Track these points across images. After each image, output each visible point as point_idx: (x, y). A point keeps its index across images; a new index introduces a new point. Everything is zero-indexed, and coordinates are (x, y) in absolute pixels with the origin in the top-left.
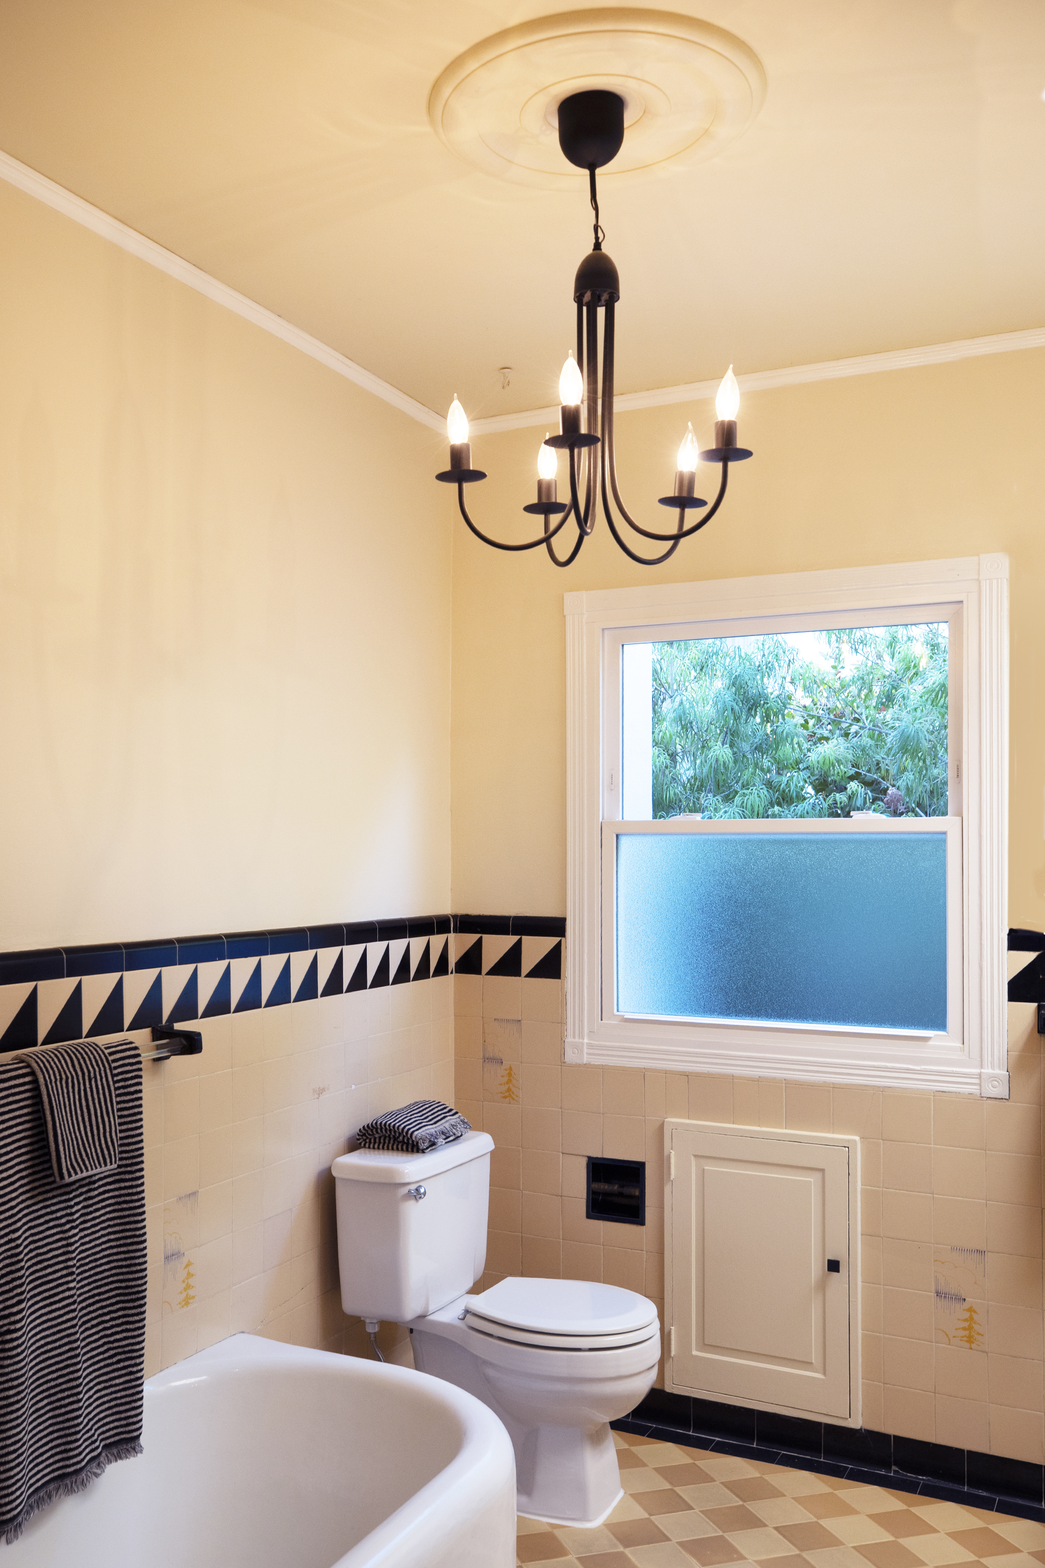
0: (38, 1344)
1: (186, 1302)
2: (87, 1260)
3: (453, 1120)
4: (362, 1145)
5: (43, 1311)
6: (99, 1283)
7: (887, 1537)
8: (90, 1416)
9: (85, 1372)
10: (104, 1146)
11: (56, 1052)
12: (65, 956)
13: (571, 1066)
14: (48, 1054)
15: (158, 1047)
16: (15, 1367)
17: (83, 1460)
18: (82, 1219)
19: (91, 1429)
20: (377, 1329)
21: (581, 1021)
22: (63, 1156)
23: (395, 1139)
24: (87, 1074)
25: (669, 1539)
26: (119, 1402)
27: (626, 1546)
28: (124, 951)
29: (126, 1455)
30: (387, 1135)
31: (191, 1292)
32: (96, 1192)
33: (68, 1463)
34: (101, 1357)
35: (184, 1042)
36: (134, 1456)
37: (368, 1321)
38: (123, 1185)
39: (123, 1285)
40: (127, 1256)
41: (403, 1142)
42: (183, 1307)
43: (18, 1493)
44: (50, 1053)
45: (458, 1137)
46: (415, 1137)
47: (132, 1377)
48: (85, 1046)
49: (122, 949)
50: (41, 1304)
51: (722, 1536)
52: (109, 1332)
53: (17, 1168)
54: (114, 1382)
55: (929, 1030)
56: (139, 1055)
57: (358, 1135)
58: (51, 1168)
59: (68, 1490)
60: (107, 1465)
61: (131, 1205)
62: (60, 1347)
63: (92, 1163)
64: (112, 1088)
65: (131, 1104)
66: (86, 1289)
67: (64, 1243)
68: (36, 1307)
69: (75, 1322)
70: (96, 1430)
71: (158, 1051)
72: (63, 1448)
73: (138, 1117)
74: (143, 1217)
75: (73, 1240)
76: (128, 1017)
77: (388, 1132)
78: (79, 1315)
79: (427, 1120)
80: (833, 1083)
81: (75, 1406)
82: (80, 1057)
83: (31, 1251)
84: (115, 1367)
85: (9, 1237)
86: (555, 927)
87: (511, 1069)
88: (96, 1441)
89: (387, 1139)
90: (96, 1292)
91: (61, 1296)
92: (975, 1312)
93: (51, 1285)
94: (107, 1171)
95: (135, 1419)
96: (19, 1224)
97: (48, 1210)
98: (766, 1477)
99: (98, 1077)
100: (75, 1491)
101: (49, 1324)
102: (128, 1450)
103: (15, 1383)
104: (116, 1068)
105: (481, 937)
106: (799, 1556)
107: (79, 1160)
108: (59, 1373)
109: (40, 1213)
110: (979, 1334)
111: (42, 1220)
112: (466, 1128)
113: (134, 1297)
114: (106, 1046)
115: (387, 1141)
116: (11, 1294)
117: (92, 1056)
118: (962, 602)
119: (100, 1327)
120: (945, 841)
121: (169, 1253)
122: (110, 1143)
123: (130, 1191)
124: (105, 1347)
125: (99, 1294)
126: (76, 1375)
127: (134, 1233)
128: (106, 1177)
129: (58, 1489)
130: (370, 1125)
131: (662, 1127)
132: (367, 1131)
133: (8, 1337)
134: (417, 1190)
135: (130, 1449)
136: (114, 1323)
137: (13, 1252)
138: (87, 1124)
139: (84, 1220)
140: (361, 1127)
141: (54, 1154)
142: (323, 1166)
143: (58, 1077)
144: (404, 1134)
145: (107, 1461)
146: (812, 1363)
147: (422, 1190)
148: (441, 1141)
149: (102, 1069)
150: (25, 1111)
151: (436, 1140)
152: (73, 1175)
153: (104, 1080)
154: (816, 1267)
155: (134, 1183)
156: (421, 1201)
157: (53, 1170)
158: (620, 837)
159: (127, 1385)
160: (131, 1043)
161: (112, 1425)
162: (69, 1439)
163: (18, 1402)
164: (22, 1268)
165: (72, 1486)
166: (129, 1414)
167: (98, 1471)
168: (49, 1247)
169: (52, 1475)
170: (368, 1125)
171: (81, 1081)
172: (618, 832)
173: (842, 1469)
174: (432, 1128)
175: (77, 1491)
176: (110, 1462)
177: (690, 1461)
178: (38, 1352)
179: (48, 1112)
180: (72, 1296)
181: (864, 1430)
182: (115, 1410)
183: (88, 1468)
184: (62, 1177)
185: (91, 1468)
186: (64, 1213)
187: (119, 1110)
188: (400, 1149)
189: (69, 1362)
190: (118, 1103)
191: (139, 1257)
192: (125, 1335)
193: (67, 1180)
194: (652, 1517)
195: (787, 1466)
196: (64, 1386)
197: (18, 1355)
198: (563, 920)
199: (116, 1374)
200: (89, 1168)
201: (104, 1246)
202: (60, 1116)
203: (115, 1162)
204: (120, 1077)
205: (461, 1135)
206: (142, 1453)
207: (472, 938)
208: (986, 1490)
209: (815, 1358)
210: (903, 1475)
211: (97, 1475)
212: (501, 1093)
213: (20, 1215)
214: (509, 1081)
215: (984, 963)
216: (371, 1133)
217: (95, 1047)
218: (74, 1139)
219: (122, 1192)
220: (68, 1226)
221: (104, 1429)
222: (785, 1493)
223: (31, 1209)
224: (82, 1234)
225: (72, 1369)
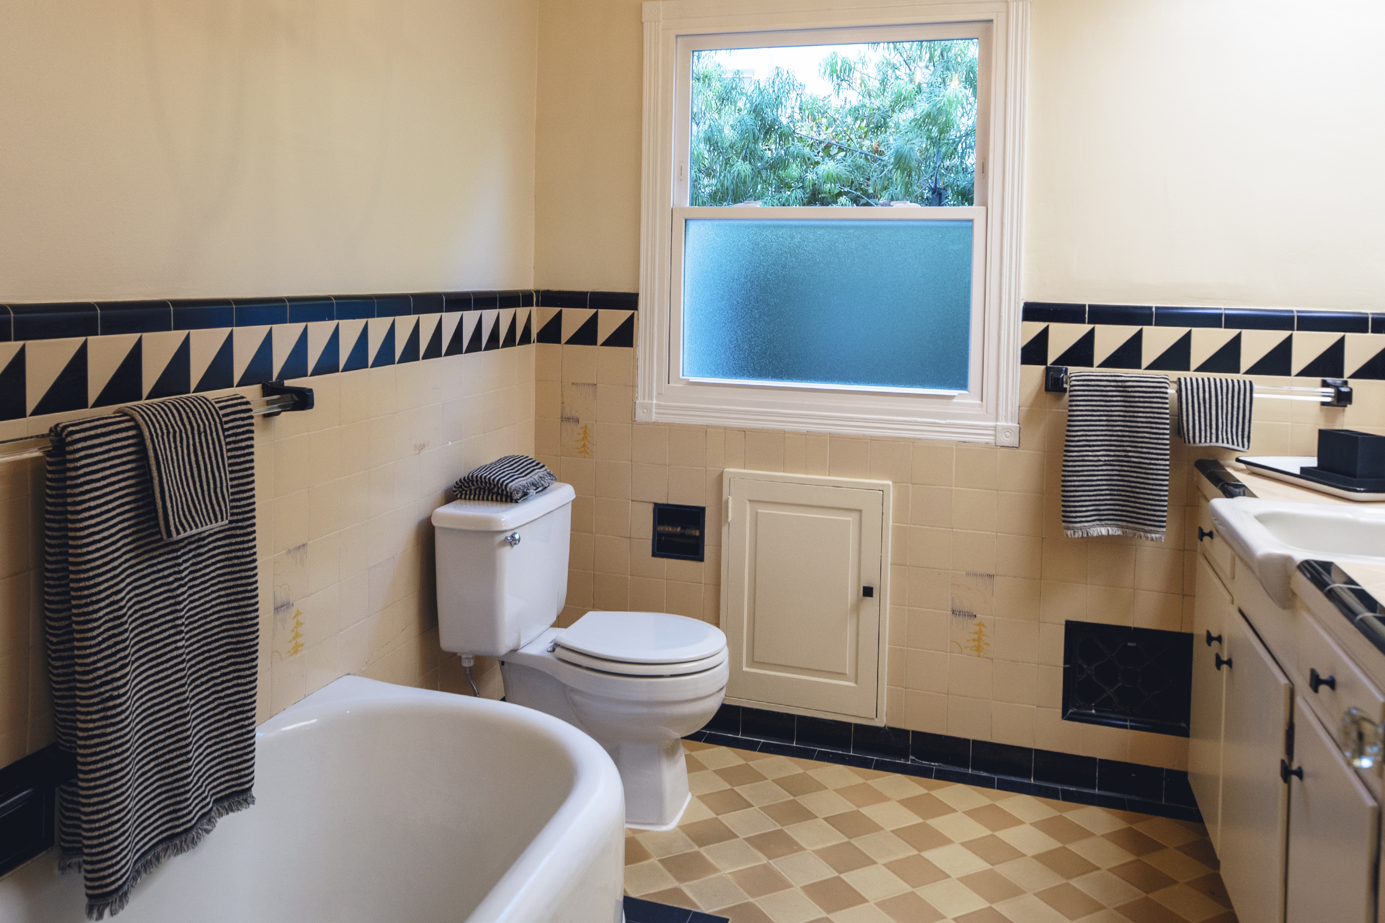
0: (143, 707)
1: (296, 650)
2: (197, 618)
3: (541, 472)
4: (459, 496)
5: (150, 672)
6: (209, 640)
7: (916, 820)
8: (200, 774)
9: (195, 729)
10: (214, 502)
11: (163, 406)
12: (172, 308)
13: (641, 424)
14: (154, 407)
15: (269, 403)
16: (118, 734)
17: (193, 818)
18: (191, 577)
19: (201, 787)
20: (472, 664)
21: (651, 385)
22: (170, 513)
23: (490, 490)
24: (196, 428)
25: (736, 836)
26: (230, 756)
27: (700, 846)
28: (234, 307)
29: (237, 807)
30: (482, 487)
31: (300, 640)
32: (206, 549)
33: (177, 823)
34: (212, 713)
35: (296, 398)
36: (246, 808)
37: (464, 656)
38: (234, 540)
39: (234, 640)
40: (238, 611)
41: (497, 493)
42: (292, 655)
43: (123, 862)
44: (156, 406)
45: (546, 488)
46: (510, 489)
47: (244, 730)
48: (194, 400)
49: (232, 304)
50: (147, 666)
51: (781, 831)
52: (220, 688)
53: (120, 527)
54: (225, 737)
55: (953, 389)
56: (250, 410)
57: (455, 487)
58: (158, 525)
59: (178, 850)
60: (218, 819)
61: (243, 560)
62: (168, 707)
63: (202, 520)
64: (223, 443)
65: (242, 459)
66: (195, 646)
67: (172, 601)
68: (142, 669)
69: (183, 681)
70: (207, 786)
71: (270, 407)
72: (171, 809)
73: (250, 472)
74: (255, 572)
75: (181, 598)
76: (239, 372)
77: (484, 484)
78: (188, 674)
79: (518, 472)
80: (871, 436)
81: (185, 766)
82: (188, 411)
83: (136, 612)
84: (226, 722)
85: (112, 599)
86: (629, 301)
87: (586, 427)
88: (206, 797)
89: (482, 491)
90: (205, 648)
91: (168, 656)
92: (983, 625)
93: (158, 645)
94: (217, 527)
95: (247, 772)
96: (122, 585)
97: (155, 569)
98: (810, 773)
99: (208, 432)
100: (184, 850)
101: (156, 685)
102: (239, 802)
103: (119, 750)
104: (226, 422)
105: (561, 311)
106: (848, 843)
107: (189, 517)
108: (167, 734)
109: (145, 572)
110: (986, 644)
111: (148, 580)
112: (552, 480)
113: (245, 651)
114: (216, 400)
115: (482, 493)
116: (114, 659)
117: (201, 410)
118: (991, 21)
119: (210, 684)
120: (972, 228)
121: (279, 604)
122: (221, 499)
123: (241, 546)
124: (216, 703)
125: (209, 651)
126: (185, 735)
127: (245, 588)
128: (216, 533)
129: (166, 850)
130: (466, 478)
131: (721, 476)
132: (463, 483)
133: (111, 704)
134: (512, 536)
135: (242, 801)
136: (225, 678)
137: (116, 614)
138: (197, 479)
139: (193, 578)
140: (458, 480)
141: (160, 511)
142: (423, 515)
143: (165, 431)
144: (499, 486)
145: (218, 815)
146: (846, 674)
147: (517, 536)
148: (532, 491)
149: (213, 423)
150: (129, 466)
151: (528, 491)
152: (182, 532)
153: (214, 434)
154: (852, 592)
155: (246, 539)
156: (515, 547)
157: (159, 527)
158: (688, 222)
159: (238, 739)
160: (242, 397)
161: (223, 780)
162: (178, 799)
163: (122, 769)
164: (126, 631)
165: (181, 846)
166: (240, 767)
167: (209, 827)
168: (155, 607)
169: (160, 837)
170: (464, 478)
171: (190, 436)
172: (687, 217)
173: (868, 761)
174: (524, 480)
175: (186, 849)
176: (221, 815)
177: (742, 762)
178: (144, 715)
179: (154, 468)
180: (181, 655)
181: (888, 727)
182: (226, 764)
183: (199, 826)
184: (169, 534)
185: (202, 825)
186: (172, 570)
187: (230, 465)
188: (494, 499)
189: (178, 722)
190: (229, 458)
191: (251, 612)
192: (236, 689)
193: (175, 537)
194: (718, 817)
195: (824, 761)
196: (172, 747)
197: (122, 721)
198: (636, 296)
199: (227, 729)
200: (199, 525)
201: (214, 603)
202: (167, 471)
203: (227, 518)
204: (230, 432)
205: (549, 486)
206: (254, 804)
207: (552, 311)
208: (986, 771)
209: (848, 670)
210: (920, 763)
211: (208, 831)
212: (577, 448)
213: (123, 576)
214: (585, 438)
215: (1002, 332)
216: (466, 485)
217: (205, 401)
218: (183, 495)
219: (233, 548)
220: (176, 585)
221: (215, 783)
222: (827, 786)
223: (135, 569)
224: (191, 592)
225: (181, 729)
